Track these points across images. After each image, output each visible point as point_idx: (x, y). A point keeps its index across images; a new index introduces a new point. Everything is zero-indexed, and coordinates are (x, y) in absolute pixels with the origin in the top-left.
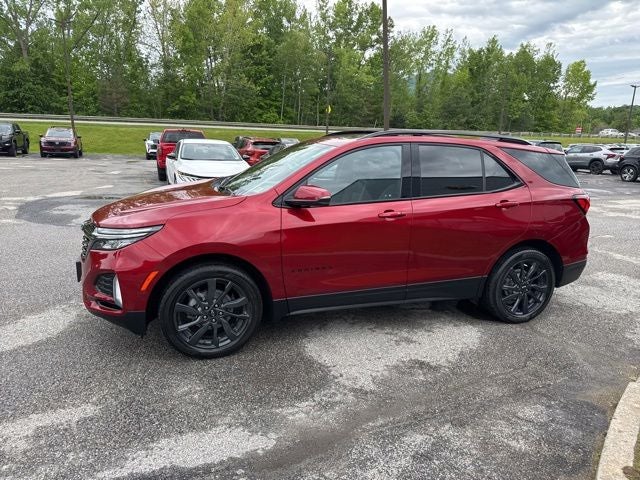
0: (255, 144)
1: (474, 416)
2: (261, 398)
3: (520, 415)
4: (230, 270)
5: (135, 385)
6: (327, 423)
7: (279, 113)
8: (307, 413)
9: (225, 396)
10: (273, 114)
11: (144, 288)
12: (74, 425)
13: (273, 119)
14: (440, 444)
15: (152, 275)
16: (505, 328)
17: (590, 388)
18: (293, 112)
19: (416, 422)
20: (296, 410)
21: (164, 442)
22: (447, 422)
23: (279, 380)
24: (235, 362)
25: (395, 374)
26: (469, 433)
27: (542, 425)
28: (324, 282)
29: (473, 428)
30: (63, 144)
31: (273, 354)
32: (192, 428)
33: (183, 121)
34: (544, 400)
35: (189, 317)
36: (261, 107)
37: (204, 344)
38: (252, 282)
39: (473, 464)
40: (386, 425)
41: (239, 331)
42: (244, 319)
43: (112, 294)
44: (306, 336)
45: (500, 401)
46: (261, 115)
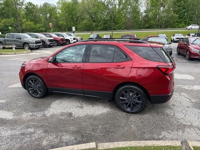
11: (22, 79)
13: (182, 26)
15: (23, 76)
19: (39, 127)
36: (178, 22)
40: (33, 124)
42: (41, 90)
46: (177, 25)
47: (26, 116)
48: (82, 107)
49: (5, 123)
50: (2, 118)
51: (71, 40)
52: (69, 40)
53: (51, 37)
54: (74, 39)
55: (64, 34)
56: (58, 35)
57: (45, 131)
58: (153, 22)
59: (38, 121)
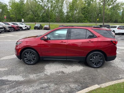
1: (61, 84)
3: (70, 86)
6: (35, 79)
12: (3, 71)
13: (86, 22)
14: (48, 87)
15: (20, 50)
18: (91, 20)
21: (10, 76)
27: (72, 89)
30: (47, 28)
32: (15, 75)
34: (80, 84)
37: (29, 62)
40: (44, 81)
46: (84, 21)
47: (32, 76)
49: (20, 83)
50: (16, 80)
51: (23, 27)
52: (22, 27)
53: (9, 25)
54: (25, 27)
55: (18, 23)
56: (14, 24)
57: (56, 84)
58: (71, 19)
59: (45, 79)
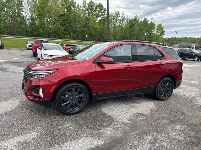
0: (66, 45)
1: (162, 130)
2: (94, 127)
3: (175, 128)
4: (79, 85)
5: (49, 125)
6: (118, 134)
7: (70, 36)
8: (111, 131)
9: (81, 127)
10: (68, 36)
11: (51, 91)
12: (31, 140)
13: (68, 38)
14: (156, 139)
15: (54, 87)
16: (160, 102)
17: (191, 119)
18: (75, 36)
19: (146, 132)
20: (107, 130)
21: (66, 144)
22: (155, 132)
23: (98, 121)
24: (81, 116)
25: (134, 118)
26: (163, 135)
27: (183, 131)
28: (108, 89)
29: (163, 133)
31: (92, 112)
32: (74, 139)
33: (38, 38)
34: (180, 123)
35: (65, 101)
36: (64, 34)
37: (70, 110)
38: (86, 88)
39: (168, 144)
40: (137, 134)
41: (82, 105)
42: (83, 101)
43: (39, 94)
44: (101, 106)
45: (168, 124)
48: (134, 107)
50: (92, 148)
57: (159, 132)
59: (132, 130)
